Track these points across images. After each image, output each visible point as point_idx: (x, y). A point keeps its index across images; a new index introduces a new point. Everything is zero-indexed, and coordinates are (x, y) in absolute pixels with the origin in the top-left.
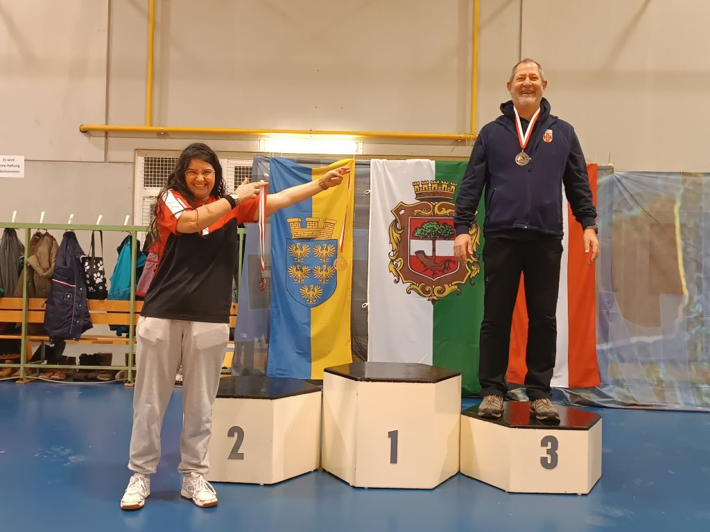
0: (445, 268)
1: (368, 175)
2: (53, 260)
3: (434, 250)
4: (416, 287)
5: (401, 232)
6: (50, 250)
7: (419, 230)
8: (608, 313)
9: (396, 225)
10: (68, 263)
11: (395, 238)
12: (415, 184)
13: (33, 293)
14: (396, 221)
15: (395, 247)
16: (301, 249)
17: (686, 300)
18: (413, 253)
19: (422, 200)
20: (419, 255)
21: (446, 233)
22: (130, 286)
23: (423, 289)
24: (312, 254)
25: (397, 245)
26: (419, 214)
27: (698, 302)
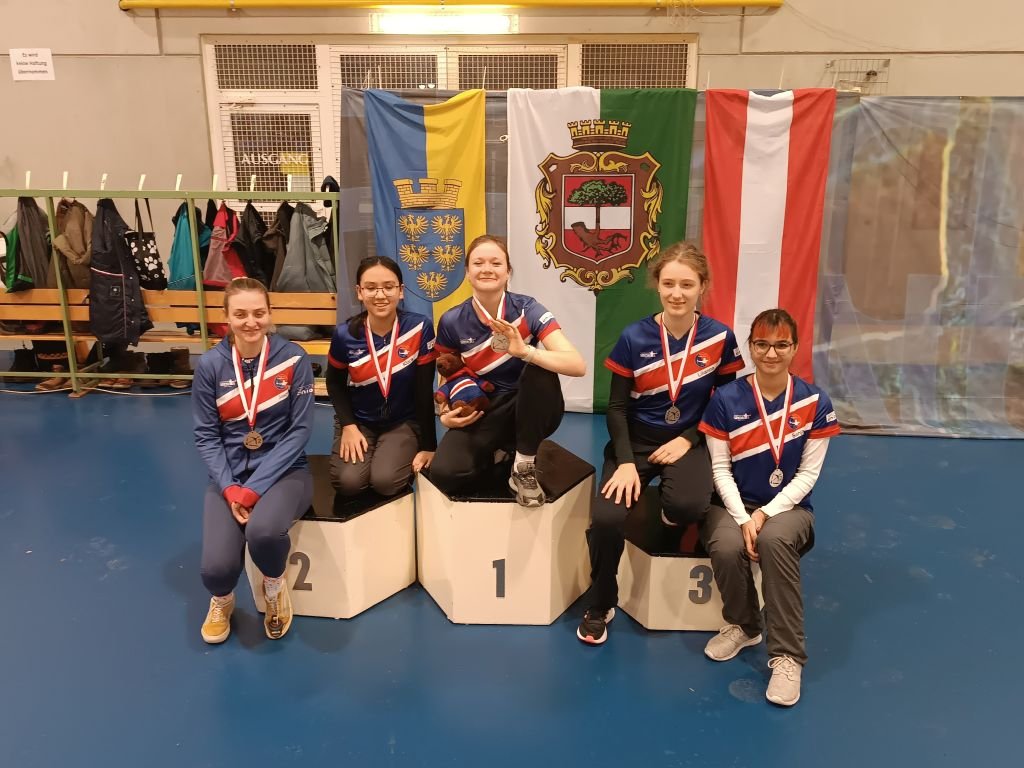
0: (613, 246)
1: (504, 113)
2: (88, 241)
3: (598, 221)
4: (573, 273)
5: (551, 196)
6: (82, 227)
7: (577, 194)
8: (833, 303)
9: (545, 187)
10: (108, 244)
11: (544, 204)
12: (571, 126)
13: (70, 283)
14: (544, 181)
15: (544, 217)
16: (416, 223)
17: (944, 284)
18: (568, 226)
19: (581, 149)
20: (577, 229)
21: (615, 197)
22: (194, 273)
23: (582, 275)
24: (430, 229)
25: (547, 214)
26: (577, 170)
27: (961, 285)
